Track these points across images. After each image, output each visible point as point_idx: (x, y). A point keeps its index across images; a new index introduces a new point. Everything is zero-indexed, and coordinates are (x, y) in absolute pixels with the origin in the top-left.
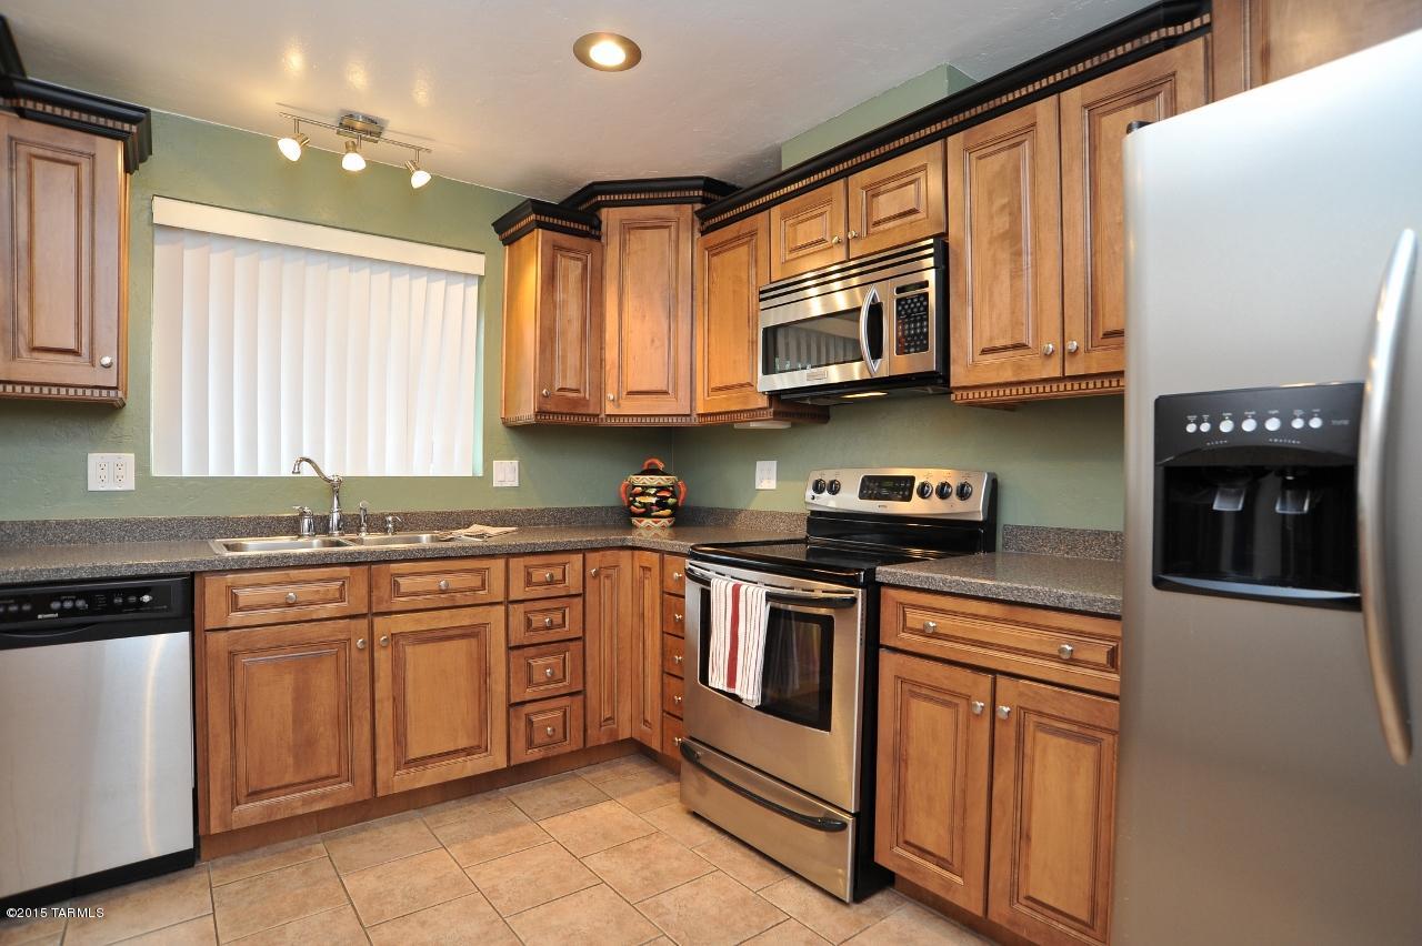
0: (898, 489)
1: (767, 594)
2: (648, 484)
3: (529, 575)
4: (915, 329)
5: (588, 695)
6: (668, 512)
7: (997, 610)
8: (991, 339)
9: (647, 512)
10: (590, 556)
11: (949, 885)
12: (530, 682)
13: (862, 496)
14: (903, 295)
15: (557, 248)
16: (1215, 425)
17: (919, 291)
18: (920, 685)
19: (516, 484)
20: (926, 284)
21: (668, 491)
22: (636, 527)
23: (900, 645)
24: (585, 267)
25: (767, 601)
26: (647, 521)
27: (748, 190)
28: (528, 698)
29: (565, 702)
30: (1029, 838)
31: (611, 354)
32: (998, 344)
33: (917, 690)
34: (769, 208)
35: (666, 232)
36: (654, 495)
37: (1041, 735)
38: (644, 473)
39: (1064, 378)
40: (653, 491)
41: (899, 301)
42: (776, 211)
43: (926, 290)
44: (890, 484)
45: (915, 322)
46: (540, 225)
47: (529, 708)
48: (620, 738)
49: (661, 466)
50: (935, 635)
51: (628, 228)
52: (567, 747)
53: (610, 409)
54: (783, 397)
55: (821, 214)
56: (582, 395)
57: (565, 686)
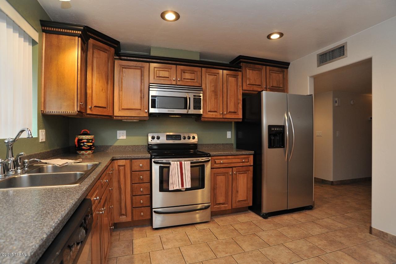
0: (177, 138)
4: (198, 105)
7: (232, 157)
8: (211, 109)
9: (90, 148)
11: (225, 207)
13: (167, 140)
14: (195, 97)
16: (274, 129)
17: (199, 97)
18: (218, 173)
20: (201, 96)
22: (79, 154)
23: (214, 167)
30: (238, 192)
32: (212, 110)
33: (217, 175)
37: (239, 175)
38: (81, 135)
39: (223, 118)
40: (91, 141)
41: (194, 98)
43: (201, 97)
44: (175, 136)
45: (198, 103)
49: (89, 132)
50: (223, 163)
51: (95, 48)
53: (89, 112)
54: (154, 114)
55: (168, 71)
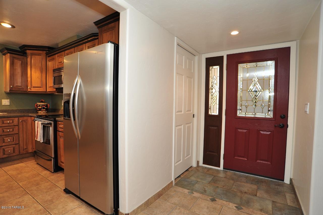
1: (42, 123)
2: (40, 104)
3: (3, 122)
5: (20, 144)
6: (44, 110)
9: (40, 110)
10: (20, 118)
12: (4, 142)
15: (14, 58)
19: (9, 104)
21: (45, 106)
23: (61, 131)
24: (22, 62)
25: (42, 124)
26: (40, 112)
27: (57, 49)
28: (3, 145)
29: (14, 146)
31: (29, 79)
34: (55, 55)
35: (40, 56)
36: (41, 107)
38: (40, 102)
40: (41, 106)
42: (56, 55)
46: (9, 53)
47: (3, 147)
48: (29, 152)
49: (44, 101)
51: (32, 54)
52: (14, 154)
53: (29, 90)
55: (62, 57)
56: (22, 87)
57: (14, 143)
